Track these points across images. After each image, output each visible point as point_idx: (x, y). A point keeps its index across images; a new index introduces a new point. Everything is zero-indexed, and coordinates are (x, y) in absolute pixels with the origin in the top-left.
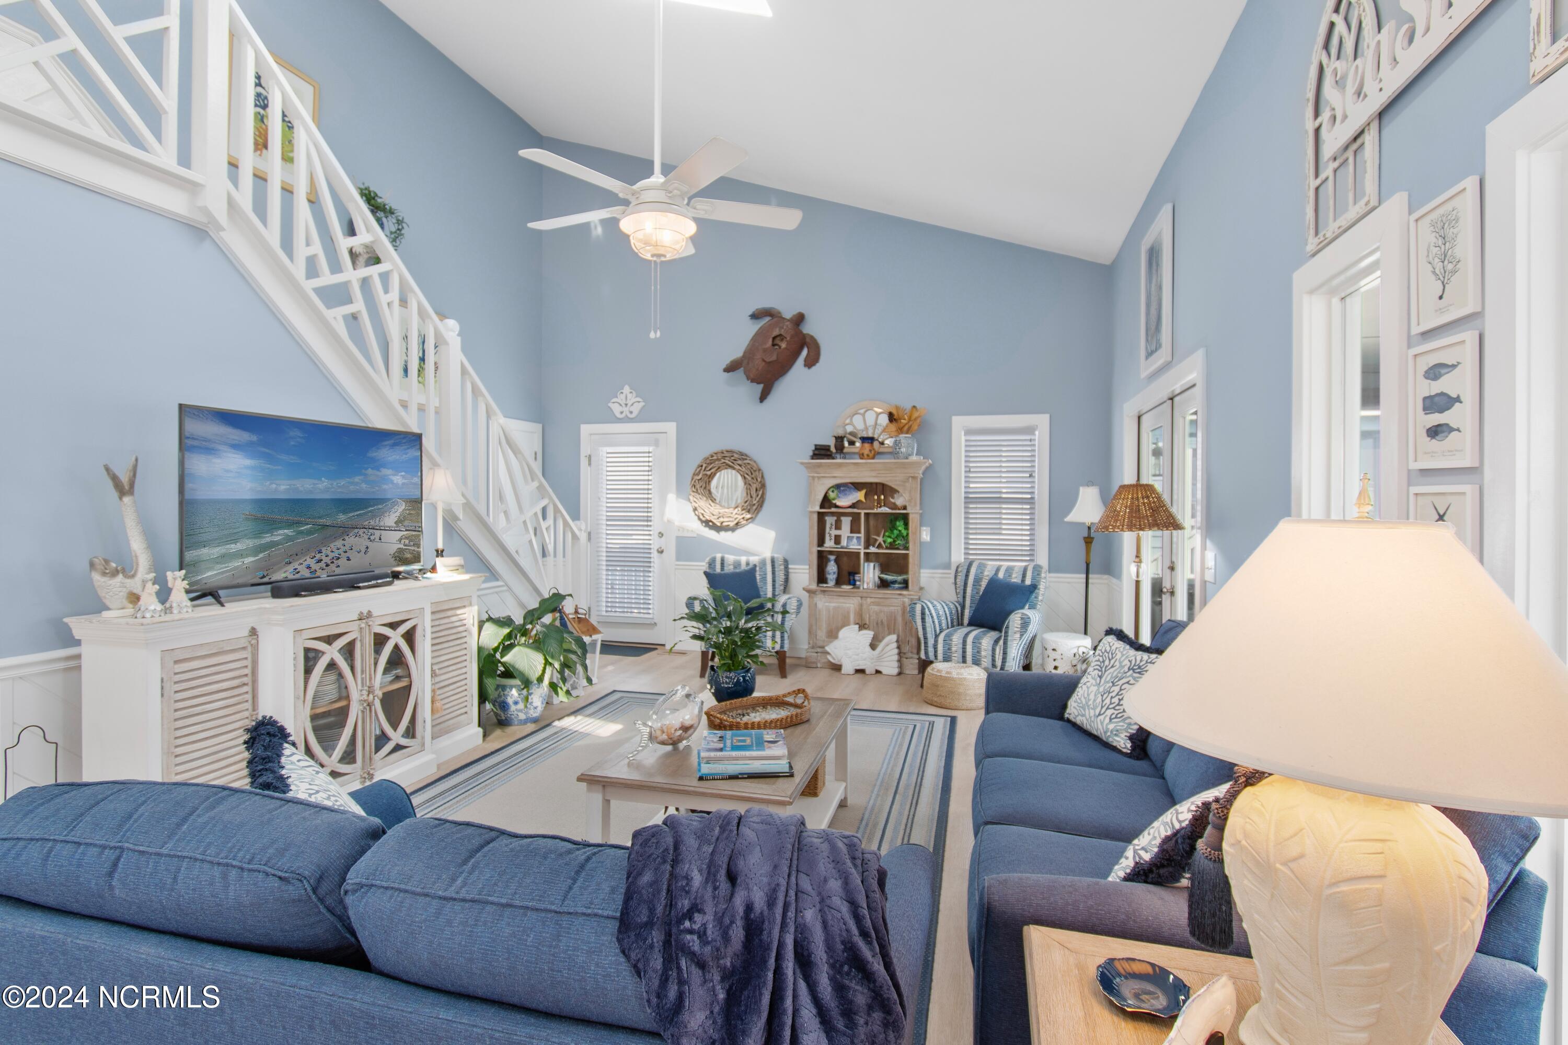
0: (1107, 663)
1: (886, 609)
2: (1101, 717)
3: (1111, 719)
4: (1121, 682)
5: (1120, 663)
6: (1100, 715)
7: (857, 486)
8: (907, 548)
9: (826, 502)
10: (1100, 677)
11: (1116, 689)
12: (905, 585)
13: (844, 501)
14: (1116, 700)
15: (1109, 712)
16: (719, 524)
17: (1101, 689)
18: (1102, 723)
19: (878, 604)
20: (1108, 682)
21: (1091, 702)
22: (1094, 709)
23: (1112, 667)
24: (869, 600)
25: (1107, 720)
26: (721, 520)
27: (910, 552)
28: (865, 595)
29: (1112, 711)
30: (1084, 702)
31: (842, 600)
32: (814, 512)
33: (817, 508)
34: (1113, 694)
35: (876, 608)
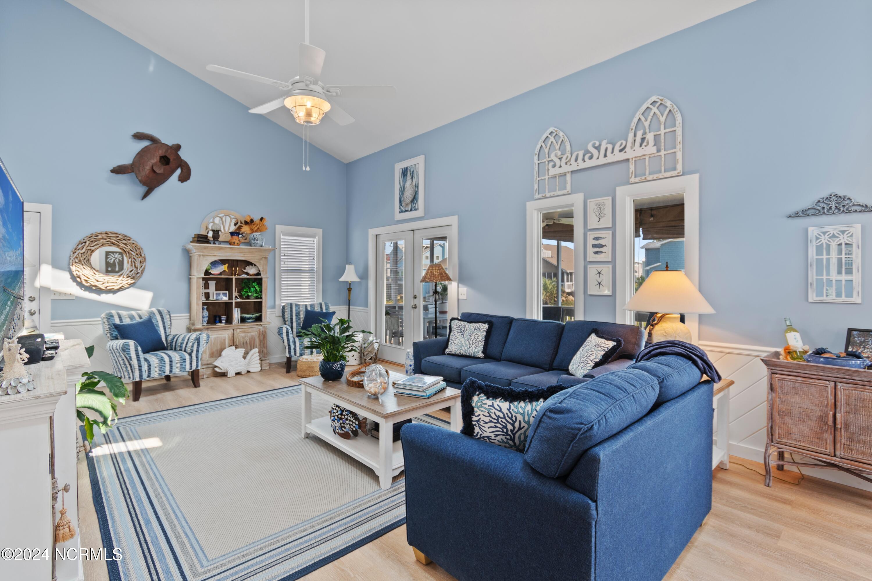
0: (463, 329)
1: (249, 334)
2: (471, 348)
3: (475, 348)
4: (473, 335)
5: (470, 328)
6: (470, 347)
7: (223, 262)
8: (261, 298)
9: (207, 273)
10: (463, 335)
11: (473, 337)
12: (259, 319)
13: (216, 271)
14: (474, 341)
15: (474, 346)
16: (103, 288)
17: (466, 339)
18: (472, 350)
19: (244, 332)
20: (468, 336)
21: (464, 344)
22: (466, 346)
23: (467, 330)
24: (238, 330)
25: (474, 348)
26: (106, 285)
27: (263, 300)
28: (236, 327)
29: (475, 345)
30: (460, 345)
31: (220, 332)
32: (200, 278)
33: (203, 275)
34: (473, 339)
35: (243, 335)
